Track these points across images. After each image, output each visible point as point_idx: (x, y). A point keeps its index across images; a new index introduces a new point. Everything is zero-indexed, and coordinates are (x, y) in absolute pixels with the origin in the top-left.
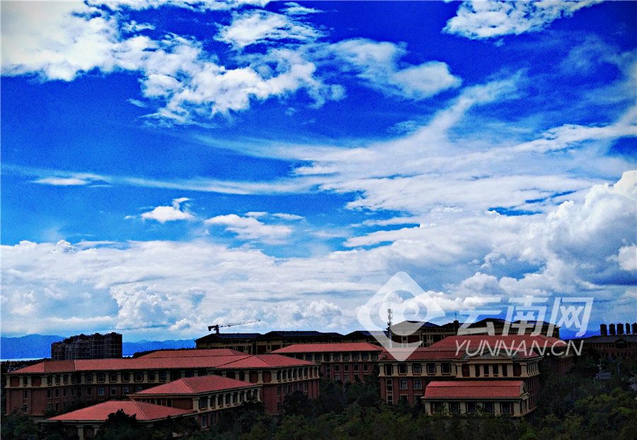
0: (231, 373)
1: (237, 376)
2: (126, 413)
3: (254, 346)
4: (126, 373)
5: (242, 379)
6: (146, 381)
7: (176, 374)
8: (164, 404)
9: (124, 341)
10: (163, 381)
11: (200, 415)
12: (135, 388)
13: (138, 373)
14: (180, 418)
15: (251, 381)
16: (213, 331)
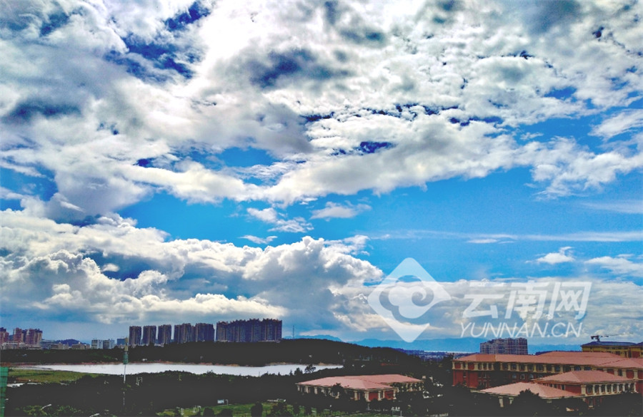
0: (611, 370)
1: (616, 373)
2: (532, 391)
3: (630, 352)
4: (530, 365)
5: (620, 374)
6: (545, 371)
7: (567, 368)
8: (559, 388)
9: (528, 344)
10: (557, 372)
11: (587, 398)
12: (537, 376)
13: (540, 366)
14: (572, 398)
15: (628, 376)
16: (595, 340)
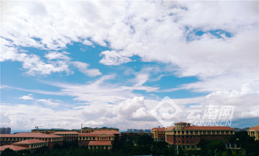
0: (40, 139)
1: (42, 139)
2: (10, 148)
3: (47, 132)
4: (11, 138)
5: (43, 140)
6: (16, 140)
7: (25, 139)
8: (21, 146)
9: (11, 130)
10: (21, 140)
11: (31, 149)
12: (13, 142)
13: (15, 138)
14: (25, 150)
15: (45, 141)
16: (36, 128)
